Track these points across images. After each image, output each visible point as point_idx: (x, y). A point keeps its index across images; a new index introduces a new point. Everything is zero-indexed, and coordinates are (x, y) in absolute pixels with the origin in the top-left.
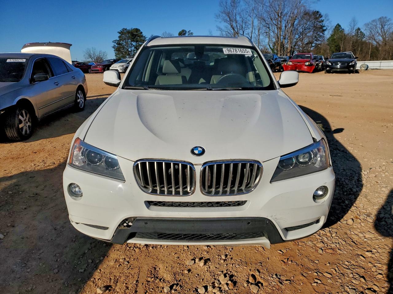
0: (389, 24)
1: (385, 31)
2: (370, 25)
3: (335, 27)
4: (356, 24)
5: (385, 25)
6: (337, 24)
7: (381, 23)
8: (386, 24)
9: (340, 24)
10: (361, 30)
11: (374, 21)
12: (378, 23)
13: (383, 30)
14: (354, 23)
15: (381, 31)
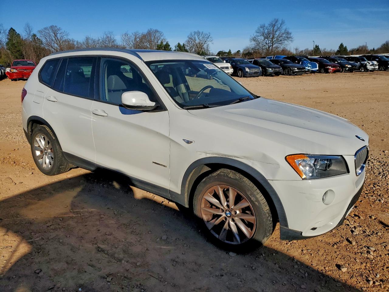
0: (61, 33)
1: (59, 39)
2: (44, 33)
3: (9, 31)
4: (31, 30)
5: (57, 34)
6: (10, 28)
7: (53, 31)
8: (58, 32)
9: (13, 28)
10: (37, 36)
11: (46, 29)
12: (51, 31)
13: (56, 38)
14: (29, 29)
15: (55, 39)
